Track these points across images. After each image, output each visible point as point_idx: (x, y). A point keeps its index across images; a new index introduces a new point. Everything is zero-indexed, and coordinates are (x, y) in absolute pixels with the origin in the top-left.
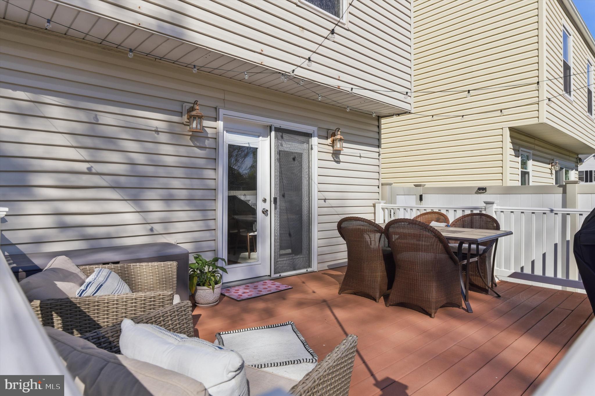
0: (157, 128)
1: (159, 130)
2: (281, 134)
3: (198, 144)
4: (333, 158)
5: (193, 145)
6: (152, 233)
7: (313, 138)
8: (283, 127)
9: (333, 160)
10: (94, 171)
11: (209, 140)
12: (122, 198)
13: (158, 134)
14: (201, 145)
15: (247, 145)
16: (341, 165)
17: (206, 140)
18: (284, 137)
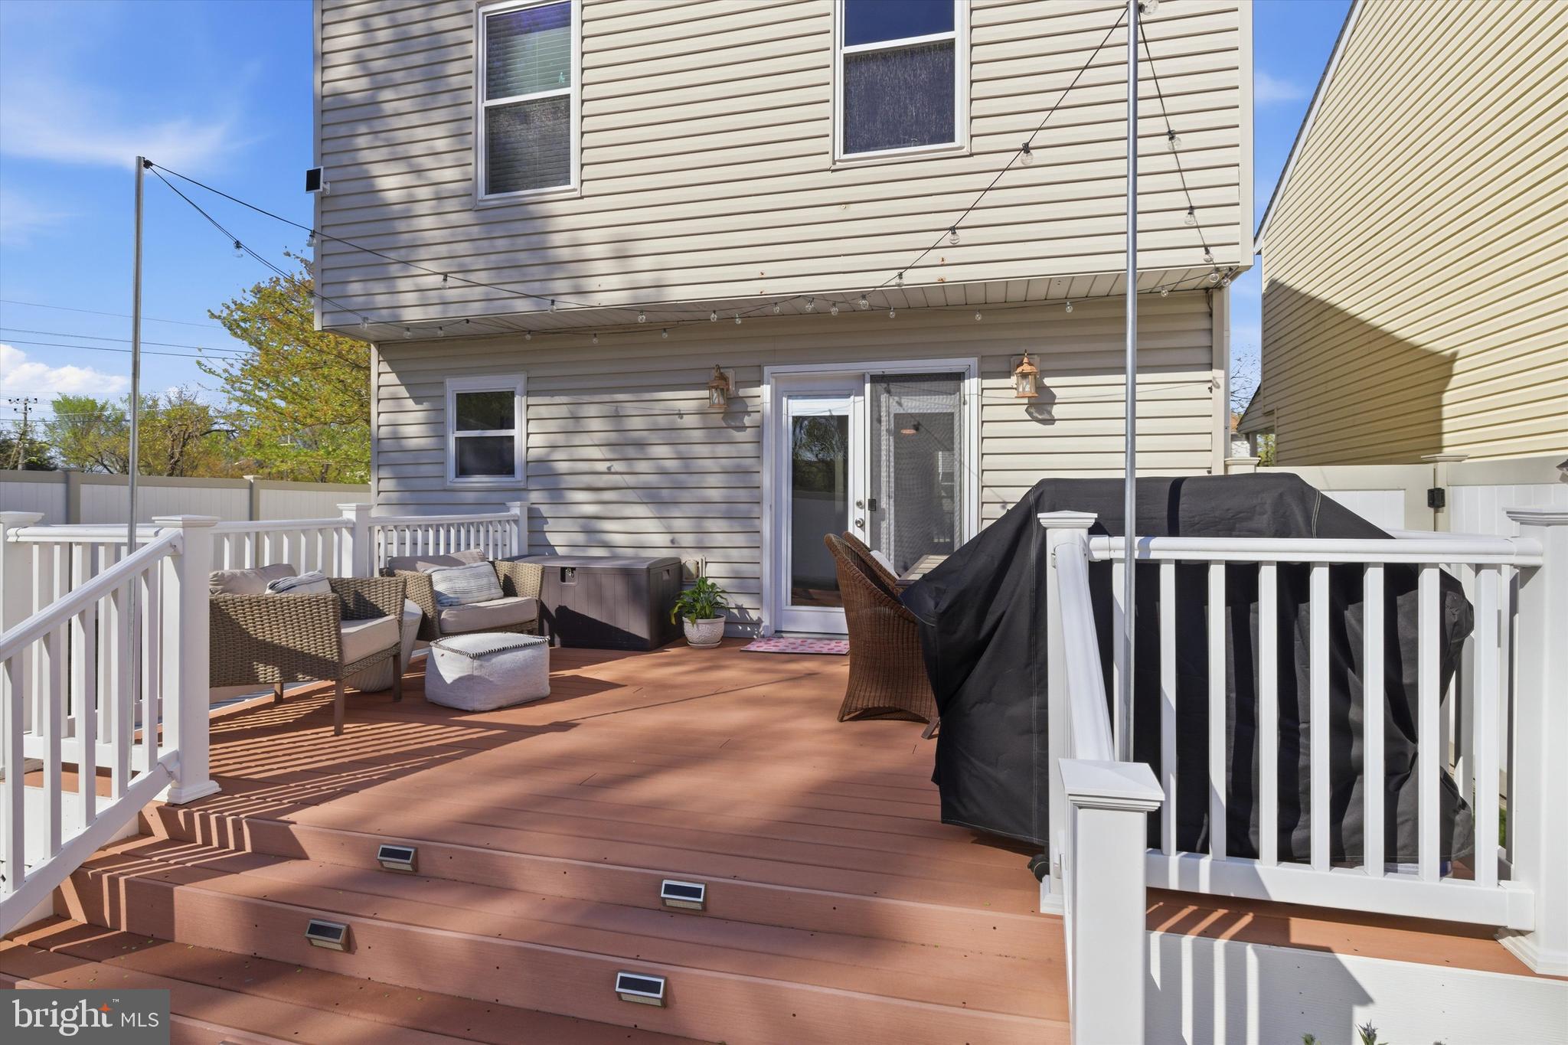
0: (680, 410)
1: (682, 412)
2: (884, 385)
3: (733, 424)
4: (1030, 414)
5: (725, 426)
6: (674, 544)
7: (967, 381)
8: (888, 372)
9: (1030, 418)
10: (613, 470)
11: (750, 416)
12: (640, 501)
13: (682, 418)
14: (738, 424)
15: (828, 414)
16: (1058, 428)
17: (746, 417)
18: (892, 390)
